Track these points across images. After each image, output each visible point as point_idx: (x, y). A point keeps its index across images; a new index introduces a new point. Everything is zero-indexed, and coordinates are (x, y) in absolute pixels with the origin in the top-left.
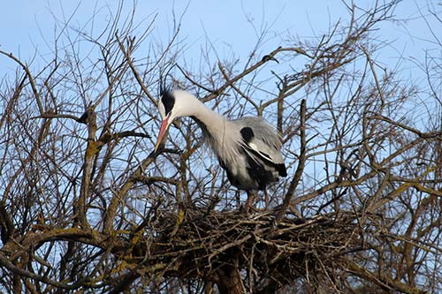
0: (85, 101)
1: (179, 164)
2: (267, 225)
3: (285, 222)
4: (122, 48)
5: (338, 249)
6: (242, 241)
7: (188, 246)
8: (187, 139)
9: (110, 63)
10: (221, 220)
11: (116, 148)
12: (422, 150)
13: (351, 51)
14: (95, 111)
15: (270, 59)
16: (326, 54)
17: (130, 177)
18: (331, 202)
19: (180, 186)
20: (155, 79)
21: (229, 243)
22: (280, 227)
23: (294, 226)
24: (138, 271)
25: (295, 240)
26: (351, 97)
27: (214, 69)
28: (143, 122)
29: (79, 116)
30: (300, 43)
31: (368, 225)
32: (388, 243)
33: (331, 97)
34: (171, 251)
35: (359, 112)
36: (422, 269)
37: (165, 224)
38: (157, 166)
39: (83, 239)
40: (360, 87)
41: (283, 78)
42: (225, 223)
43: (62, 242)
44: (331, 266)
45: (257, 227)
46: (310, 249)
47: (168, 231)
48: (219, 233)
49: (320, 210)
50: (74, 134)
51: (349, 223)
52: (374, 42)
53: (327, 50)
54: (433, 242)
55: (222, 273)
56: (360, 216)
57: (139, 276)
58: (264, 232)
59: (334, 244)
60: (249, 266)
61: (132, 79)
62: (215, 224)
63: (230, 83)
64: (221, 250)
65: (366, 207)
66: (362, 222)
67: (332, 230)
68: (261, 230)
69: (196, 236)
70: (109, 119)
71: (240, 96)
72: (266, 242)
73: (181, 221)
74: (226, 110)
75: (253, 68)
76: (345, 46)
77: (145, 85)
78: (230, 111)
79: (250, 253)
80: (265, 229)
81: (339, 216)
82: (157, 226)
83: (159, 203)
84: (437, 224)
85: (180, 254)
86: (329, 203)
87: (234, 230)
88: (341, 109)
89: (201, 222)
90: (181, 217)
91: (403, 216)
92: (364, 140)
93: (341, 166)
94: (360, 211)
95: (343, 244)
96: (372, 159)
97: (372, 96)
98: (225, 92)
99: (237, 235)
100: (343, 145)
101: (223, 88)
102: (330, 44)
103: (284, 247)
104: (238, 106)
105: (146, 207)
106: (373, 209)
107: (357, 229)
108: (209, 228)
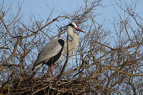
1: (21, 60)
2: (54, 82)
3: (61, 81)
5: (81, 92)
6: (45, 88)
7: (24, 90)
8: (24, 50)
10: (37, 81)
12: (112, 55)
13: (85, 17)
15: (56, 20)
17: (2, 64)
18: (78, 74)
19: (21, 67)
20: (12, 27)
21: (40, 89)
22: (59, 83)
23: (64, 83)
25: (65, 88)
26: (86, 35)
27: (34, 24)
28: (7, 44)
30: (66, 14)
31: (92, 83)
32: (99, 89)
34: (18, 92)
35: (89, 40)
37: (16, 82)
38: (12, 60)
40: (89, 31)
41: (60, 28)
45: (50, 83)
46: (70, 91)
48: (36, 85)
49: (74, 77)
51: (85, 82)
52: (95, 14)
53: (77, 17)
56: (89, 79)
58: (53, 85)
59: (79, 90)
61: (3, 27)
62: (34, 82)
63: (40, 30)
64: (36, 92)
65: (91, 76)
68: (52, 84)
69: (27, 86)
71: (44, 34)
72: (54, 89)
73: (22, 81)
74: (39, 39)
75: (49, 24)
76: (83, 16)
77: (8, 29)
78: (40, 40)
79: (48, 93)
80: (53, 84)
81: (81, 79)
82: (12, 82)
83: (13, 74)
84: (118, 82)
85: (21, 93)
86: (77, 74)
87: (41, 84)
88: (82, 39)
89: (29, 81)
90: (21, 79)
91: (105, 79)
92: (91, 51)
93: (82, 61)
94: (89, 77)
95: (83, 90)
96: (94, 58)
97: (94, 34)
98: (38, 33)
99: (42, 86)
100: (83, 52)
101: (38, 31)
102: (78, 15)
103: (60, 90)
104: (43, 38)
105: (8, 75)
106: (94, 76)
107: (88, 84)
108: (32, 83)
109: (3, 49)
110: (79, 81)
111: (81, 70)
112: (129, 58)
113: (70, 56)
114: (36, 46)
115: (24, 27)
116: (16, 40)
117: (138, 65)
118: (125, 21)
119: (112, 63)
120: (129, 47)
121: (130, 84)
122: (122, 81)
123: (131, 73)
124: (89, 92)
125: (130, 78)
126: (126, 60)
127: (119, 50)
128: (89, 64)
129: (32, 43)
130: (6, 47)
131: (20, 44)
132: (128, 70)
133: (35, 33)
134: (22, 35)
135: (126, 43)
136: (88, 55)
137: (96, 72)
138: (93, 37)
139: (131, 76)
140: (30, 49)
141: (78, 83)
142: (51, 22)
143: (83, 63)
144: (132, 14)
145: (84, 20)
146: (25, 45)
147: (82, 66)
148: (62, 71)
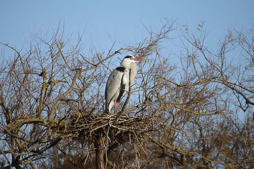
0: (42, 68)
1: (79, 94)
2: (114, 120)
3: (122, 119)
4: (58, 46)
5: (143, 130)
6: (104, 126)
7: (82, 127)
8: (83, 84)
9: (53, 52)
10: (96, 117)
11: (54, 87)
12: (178, 92)
13: (150, 50)
14: (46, 71)
15: (118, 53)
17: (60, 99)
19: (80, 103)
21: (99, 126)
22: (120, 120)
23: (125, 120)
24: (61, 136)
25: (126, 126)
26: (150, 69)
27: (94, 56)
29: (40, 74)
30: (130, 46)
31: (155, 121)
32: (163, 128)
33: (142, 68)
34: (75, 129)
35: (153, 75)
36: (177, 139)
38: (70, 95)
39: (40, 123)
40: (154, 65)
43: (31, 124)
44: (140, 137)
45: (110, 120)
46: (132, 130)
47: (74, 121)
48: (94, 122)
49: (136, 113)
50: (37, 81)
51: (148, 120)
53: (141, 50)
54: (181, 129)
55: (95, 138)
56: (152, 117)
59: (141, 128)
60: (106, 136)
61: (61, 59)
62: (93, 118)
63: (101, 62)
64: (95, 129)
65: (155, 114)
66: (152, 120)
67: (141, 122)
68: (112, 122)
69: (85, 123)
70: (51, 75)
71: (105, 67)
72: (114, 126)
73: (80, 117)
75: (110, 56)
76: (148, 48)
77: (66, 61)
78: (100, 73)
79: (107, 131)
81: (144, 117)
82: (70, 119)
83: (71, 109)
84: (184, 121)
85: (79, 130)
86: (140, 111)
87: (101, 121)
88: (146, 74)
89: (88, 118)
90: (80, 115)
91: (169, 118)
92: (155, 86)
93: (145, 97)
94: (152, 115)
95: (145, 128)
96: (158, 94)
97: (158, 69)
99: (102, 124)
100: (146, 88)
101: (98, 64)
102: (142, 47)
103: (121, 128)
104: (104, 71)
105: (66, 111)
106: (158, 114)
107: (151, 122)
108: (91, 120)
109: (61, 83)
110: (141, 119)
111: (144, 107)
112: (195, 95)
113: (133, 92)
114: (97, 79)
115: (84, 59)
116: (75, 72)
117: (205, 103)
118: (193, 55)
119: (178, 100)
120: (196, 84)
121: (197, 123)
122: (187, 120)
123: (198, 111)
124: (152, 131)
125: (196, 117)
126: (192, 98)
127: (185, 86)
128: (153, 101)
129: (92, 76)
130: (64, 80)
131: (79, 77)
132: (194, 108)
133: (96, 66)
134: (81, 68)
135: (193, 79)
136: (152, 91)
137: (159, 109)
138: (158, 72)
139: (197, 115)
140: (90, 83)
142: (113, 55)
143: (146, 100)
144: (200, 47)
145: (149, 53)
146: (84, 79)
147: (144, 103)
148: (123, 108)
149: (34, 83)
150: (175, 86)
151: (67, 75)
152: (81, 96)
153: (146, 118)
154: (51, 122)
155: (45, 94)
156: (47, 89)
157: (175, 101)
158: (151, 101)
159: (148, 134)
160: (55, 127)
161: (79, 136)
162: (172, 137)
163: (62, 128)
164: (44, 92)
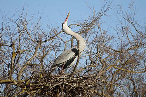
0: (12, 41)
1: (41, 60)
2: (68, 79)
3: (73, 78)
4: (23, 24)
5: (90, 86)
6: (60, 83)
7: (43, 85)
8: (43, 52)
10: (54, 77)
11: (21, 55)
12: (115, 56)
13: (94, 25)
14: (15, 43)
16: (86, 26)
17: (26, 64)
18: (88, 71)
19: (41, 66)
20: (33, 34)
21: (56, 84)
22: (72, 79)
23: (76, 79)
24: (28, 93)
25: (76, 83)
26: (94, 39)
29: (10, 45)
30: (78, 23)
31: (99, 79)
32: (105, 84)
33: (87, 39)
34: (38, 87)
35: (96, 43)
36: (116, 92)
37: (37, 79)
38: (34, 61)
39: (11, 83)
40: (96, 36)
42: (55, 78)
43: (5, 84)
44: (88, 91)
45: (64, 79)
46: (81, 86)
48: (53, 81)
49: (84, 74)
50: (8, 51)
51: (93, 78)
52: (101, 22)
54: (119, 84)
55: (54, 93)
56: (96, 76)
57: (28, 94)
58: (67, 81)
59: (89, 84)
60: (62, 91)
61: (26, 34)
62: (52, 78)
63: (57, 35)
64: (53, 86)
65: (98, 73)
66: (97, 78)
67: (88, 80)
68: (66, 80)
69: (46, 82)
70: (19, 46)
72: (68, 84)
73: (41, 77)
76: (92, 23)
77: (30, 35)
78: (56, 43)
79: (63, 87)
81: (90, 76)
82: (34, 79)
83: (34, 72)
84: (121, 78)
85: (41, 88)
87: (58, 80)
88: (91, 43)
89: (47, 78)
90: (41, 76)
91: (110, 76)
92: (98, 52)
93: (91, 61)
94: (96, 74)
95: (91, 84)
96: (100, 58)
97: (100, 39)
98: (55, 38)
99: (58, 82)
100: (91, 54)
101: (54, 37)
102: (87, 23)
103: (73, 85)
104: (59, 42)
105: (30, 73)
106: (101, 74)
107: (95, 80)
108: (50, 80)
109: (27, 52)
110: (88, 78)
111: (90, 68)
112: (129, 58)
113: (81, 57)
114: (53, 48)
115: (43, 33)
116: (36, 43)
117: (137, 64)
118: (126, 28)
119: (115, 62)
120: (129, 49)
121: (131, 79)
122: (124, 77)
123: (131, 70)
124: (97, 86)
125: (130, 75)
126: (126, 60)
127: (121, 51)
128: (97, 63)
129: (50, 46)
130: (29, 50)
131: (40, 47)
132: (128, 68)
133: (52, 38)
134: (41, 40)
135: (126, 45)
136: (96, 56)
137: (102, 70)
138: (100, 41)
139: (131, 73)
140: (48, 51)
141: (88, 79)
143: (91, 63)
144: (131, 22)
145: (93, 27)
146: (44, 48)
147: (90, 65)
148: (74, 69)
149: (6, 52)
150: (113, 52)
151: (31, 46)
152: (42, 61)
153: (92, 77)
154: (20, 82)
155: (15, 61)
156: (16, 57)
157: (114, 63)
158: (95, 64)
159: (94, 89)
160: (23, 86)
161: (41, 92)
162: (112, 90)
163: (28, 87)
164: (13, 59)
